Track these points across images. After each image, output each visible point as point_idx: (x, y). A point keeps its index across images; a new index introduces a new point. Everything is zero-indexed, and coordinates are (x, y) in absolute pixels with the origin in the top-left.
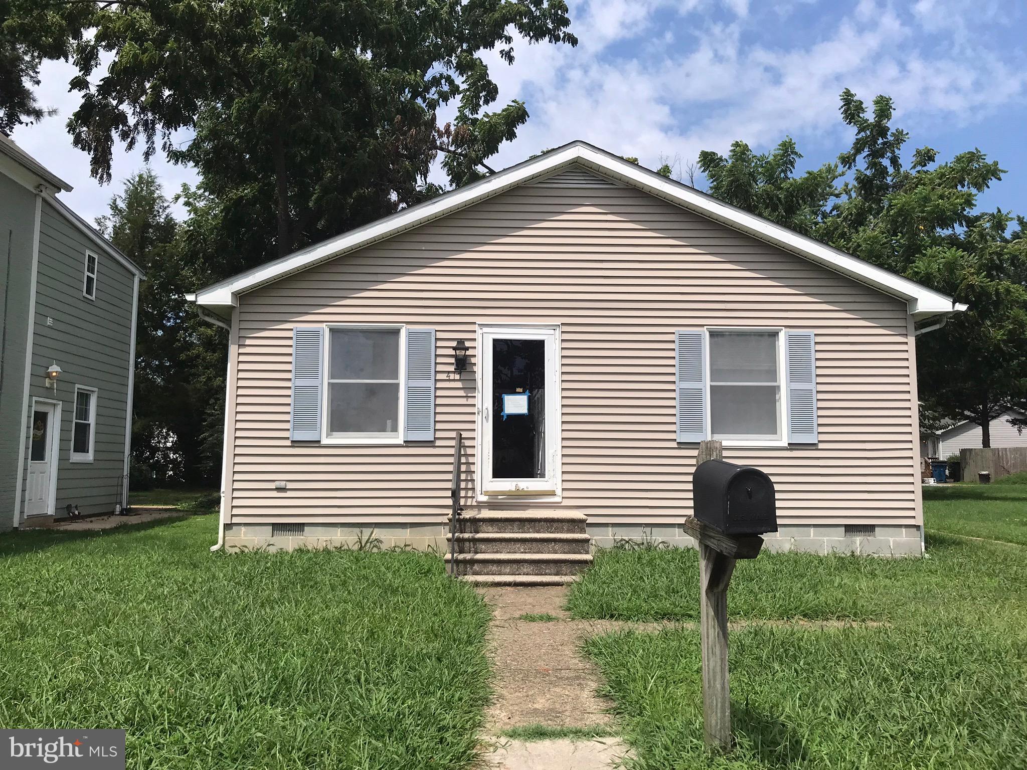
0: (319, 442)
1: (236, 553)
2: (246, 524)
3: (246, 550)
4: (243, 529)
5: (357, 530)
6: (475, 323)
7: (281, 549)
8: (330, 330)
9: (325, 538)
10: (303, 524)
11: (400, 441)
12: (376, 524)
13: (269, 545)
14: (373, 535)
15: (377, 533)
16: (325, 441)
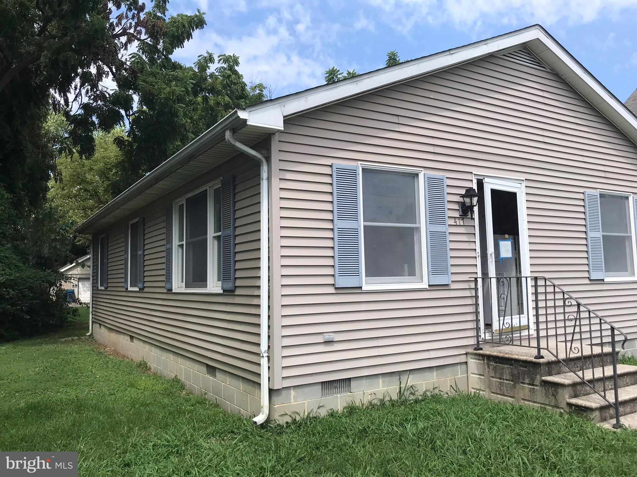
0: (361, 288)
1: (287, 423)
2: (295, 387)
3: (298, 418)
4: (292, 392)
5: (396, 379)
6: (472, 173)
7: (331, 409)
8: (362, 169)
9: (369, 392)
10: (349, 379)
11: (425, 285)
12: (410, 370)
13: (319, 408)
14: (409, 382)
15: (412, 380)
16: (365, 288)
